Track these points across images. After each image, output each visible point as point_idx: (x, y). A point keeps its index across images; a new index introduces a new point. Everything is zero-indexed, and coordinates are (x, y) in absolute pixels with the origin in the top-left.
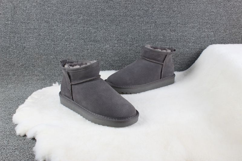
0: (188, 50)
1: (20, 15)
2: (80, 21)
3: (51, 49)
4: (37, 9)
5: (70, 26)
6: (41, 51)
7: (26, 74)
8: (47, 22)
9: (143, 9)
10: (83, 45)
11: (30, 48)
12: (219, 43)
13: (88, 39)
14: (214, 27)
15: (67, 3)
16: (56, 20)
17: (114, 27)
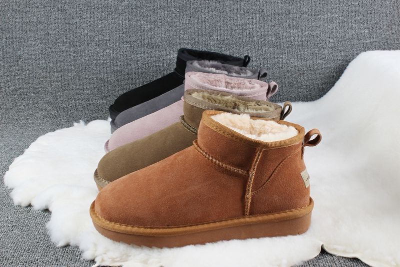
0: (321, 62)
2: (123, 8)
3: (70, 60)
5: (105, 19)
6: (51, 65)
7: (22, 107)
8: (62, 10)
10: (129, 53)
11: (31, 59)
12: (379, 49)
13: (138, 42)
14: (369, 19)
16: (79, 7)
17: (186, 20)
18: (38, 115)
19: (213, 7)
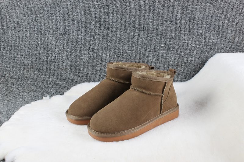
0: (192, 59)
1: (10, 23)
2: (74, 28)
3: (44, 58)
4: (29, 16)
5: (64, 34)
6: (33, 61)
7: (17, 86)
8: (40, 30)
9: (142, 15)
10: (78, 54)
11: (22, 58)
13: (83, 48)
14: (221, 33)
15: (60, 9)
16: (49, 28)
17: (111, 35)
18: (26, 91)
19: (127, 27)
